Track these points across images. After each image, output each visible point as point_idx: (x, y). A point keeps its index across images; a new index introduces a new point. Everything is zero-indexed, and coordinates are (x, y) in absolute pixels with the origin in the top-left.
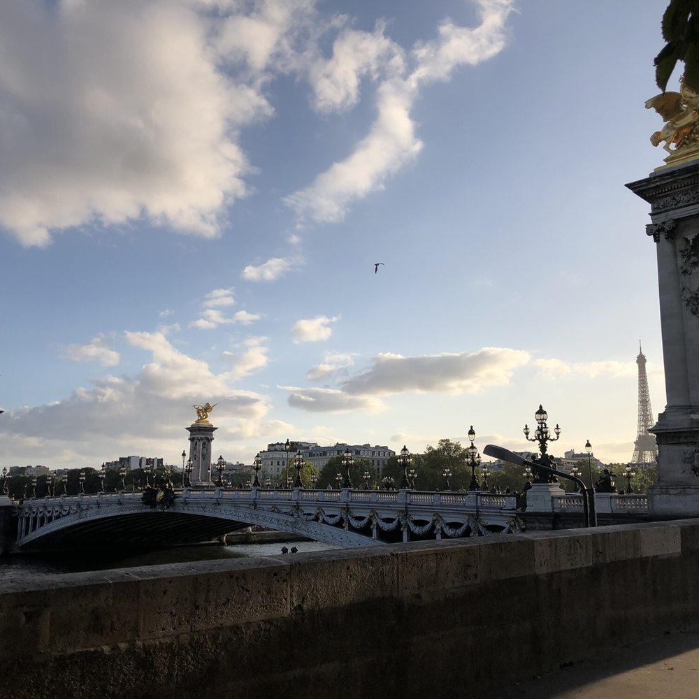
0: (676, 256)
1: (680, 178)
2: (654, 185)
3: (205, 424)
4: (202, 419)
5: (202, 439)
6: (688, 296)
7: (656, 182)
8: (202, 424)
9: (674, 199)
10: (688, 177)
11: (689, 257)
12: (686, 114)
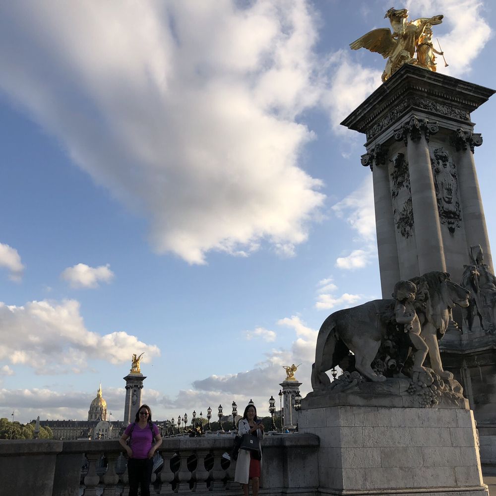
0: (387, 180)
1: (375, 103)
2: (360, 117)
3: (293, 381)
4: (290, 377)
5: (290, 392)
6: (398, 218)
7: (361, 113)
8: (290, 381)
9: (379, 125)
10: (381, 101)
11: (397, 178)
12: (397, 45)
